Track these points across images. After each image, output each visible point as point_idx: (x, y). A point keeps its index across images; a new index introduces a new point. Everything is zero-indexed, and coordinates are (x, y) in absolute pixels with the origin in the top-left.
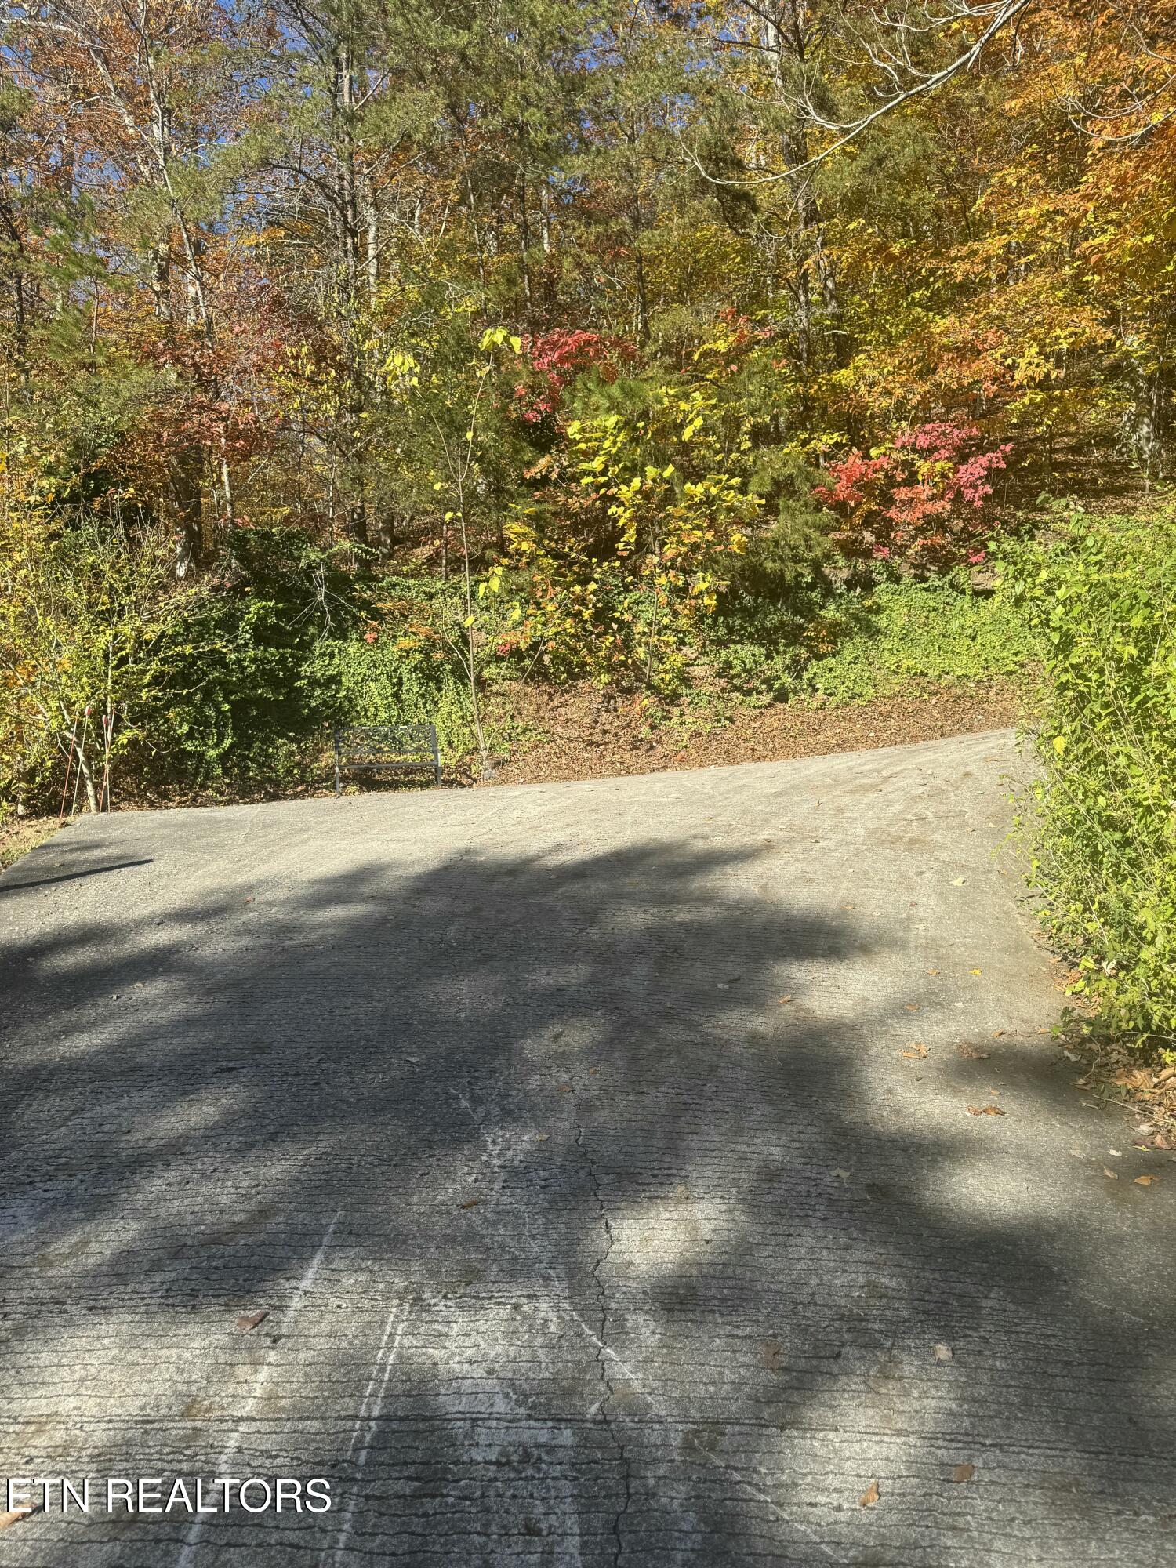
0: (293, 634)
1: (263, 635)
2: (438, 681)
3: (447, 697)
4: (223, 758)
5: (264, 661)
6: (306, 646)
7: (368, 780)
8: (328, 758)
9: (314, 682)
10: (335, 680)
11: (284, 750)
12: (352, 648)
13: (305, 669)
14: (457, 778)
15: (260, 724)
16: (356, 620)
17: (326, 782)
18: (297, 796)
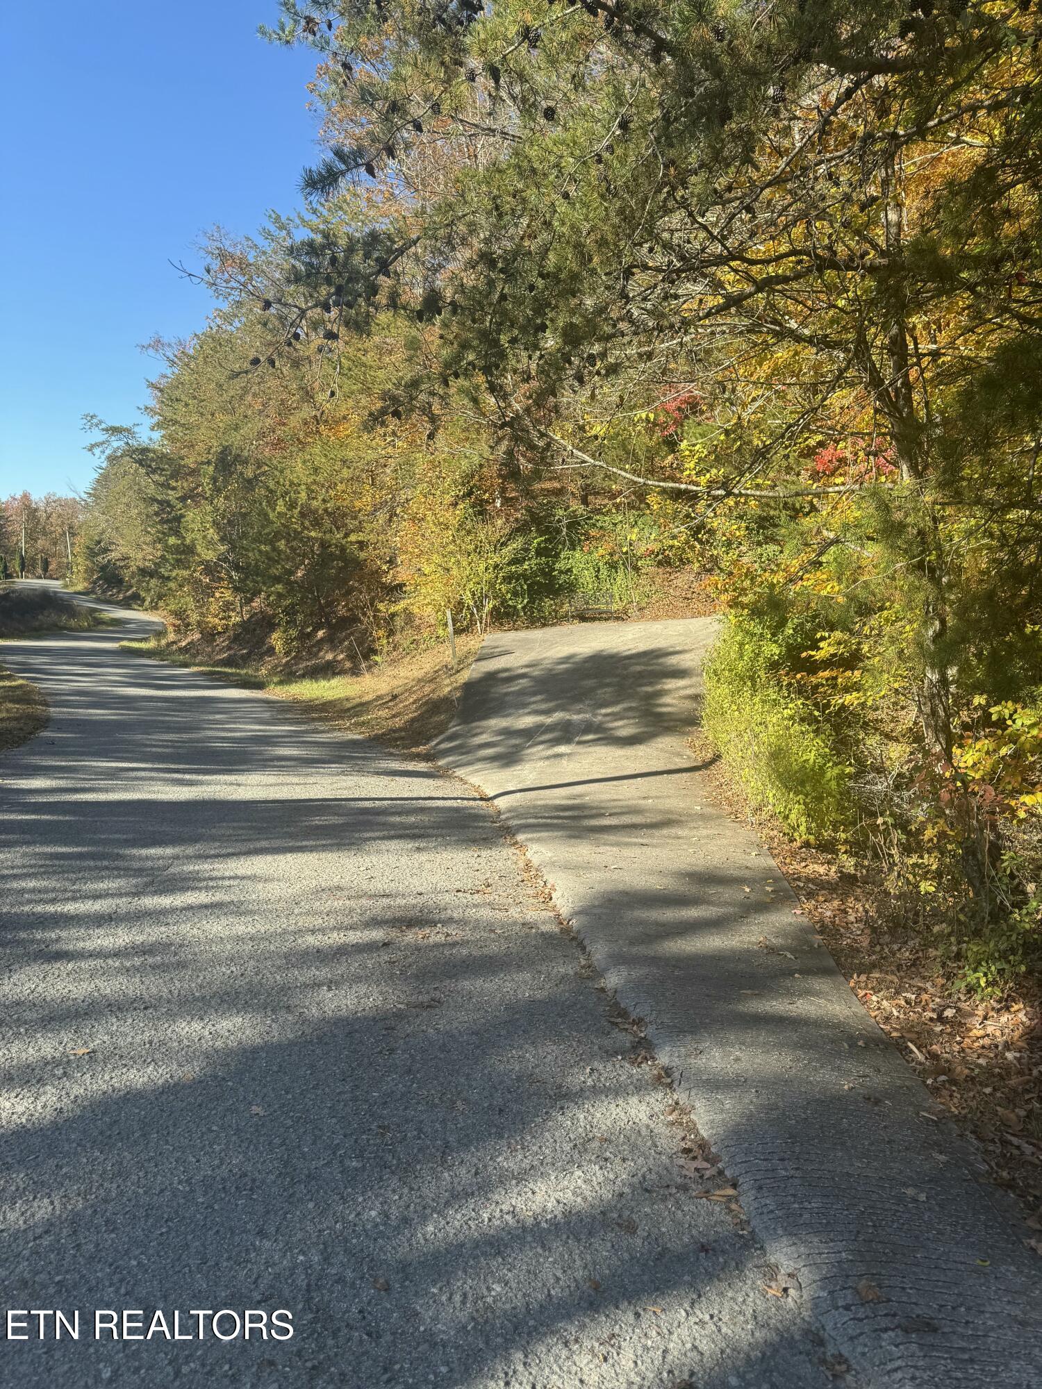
0: (552, 550)
1: (539, 552)
2: (616, 568)
3: (620, 575)
4: (524, 608)
5: (539, 564)
6: (557, 556)
7: (583, 618)
8: (566, 607)
9: (561, 572)
10: (570, 570)
11: (548, 603)
12: (578, 554)
13: (557, 566)
14: (621, 616)
15: (539, 592)
16: (580, 540)
17: (565, 618)
18: (553, 625)
